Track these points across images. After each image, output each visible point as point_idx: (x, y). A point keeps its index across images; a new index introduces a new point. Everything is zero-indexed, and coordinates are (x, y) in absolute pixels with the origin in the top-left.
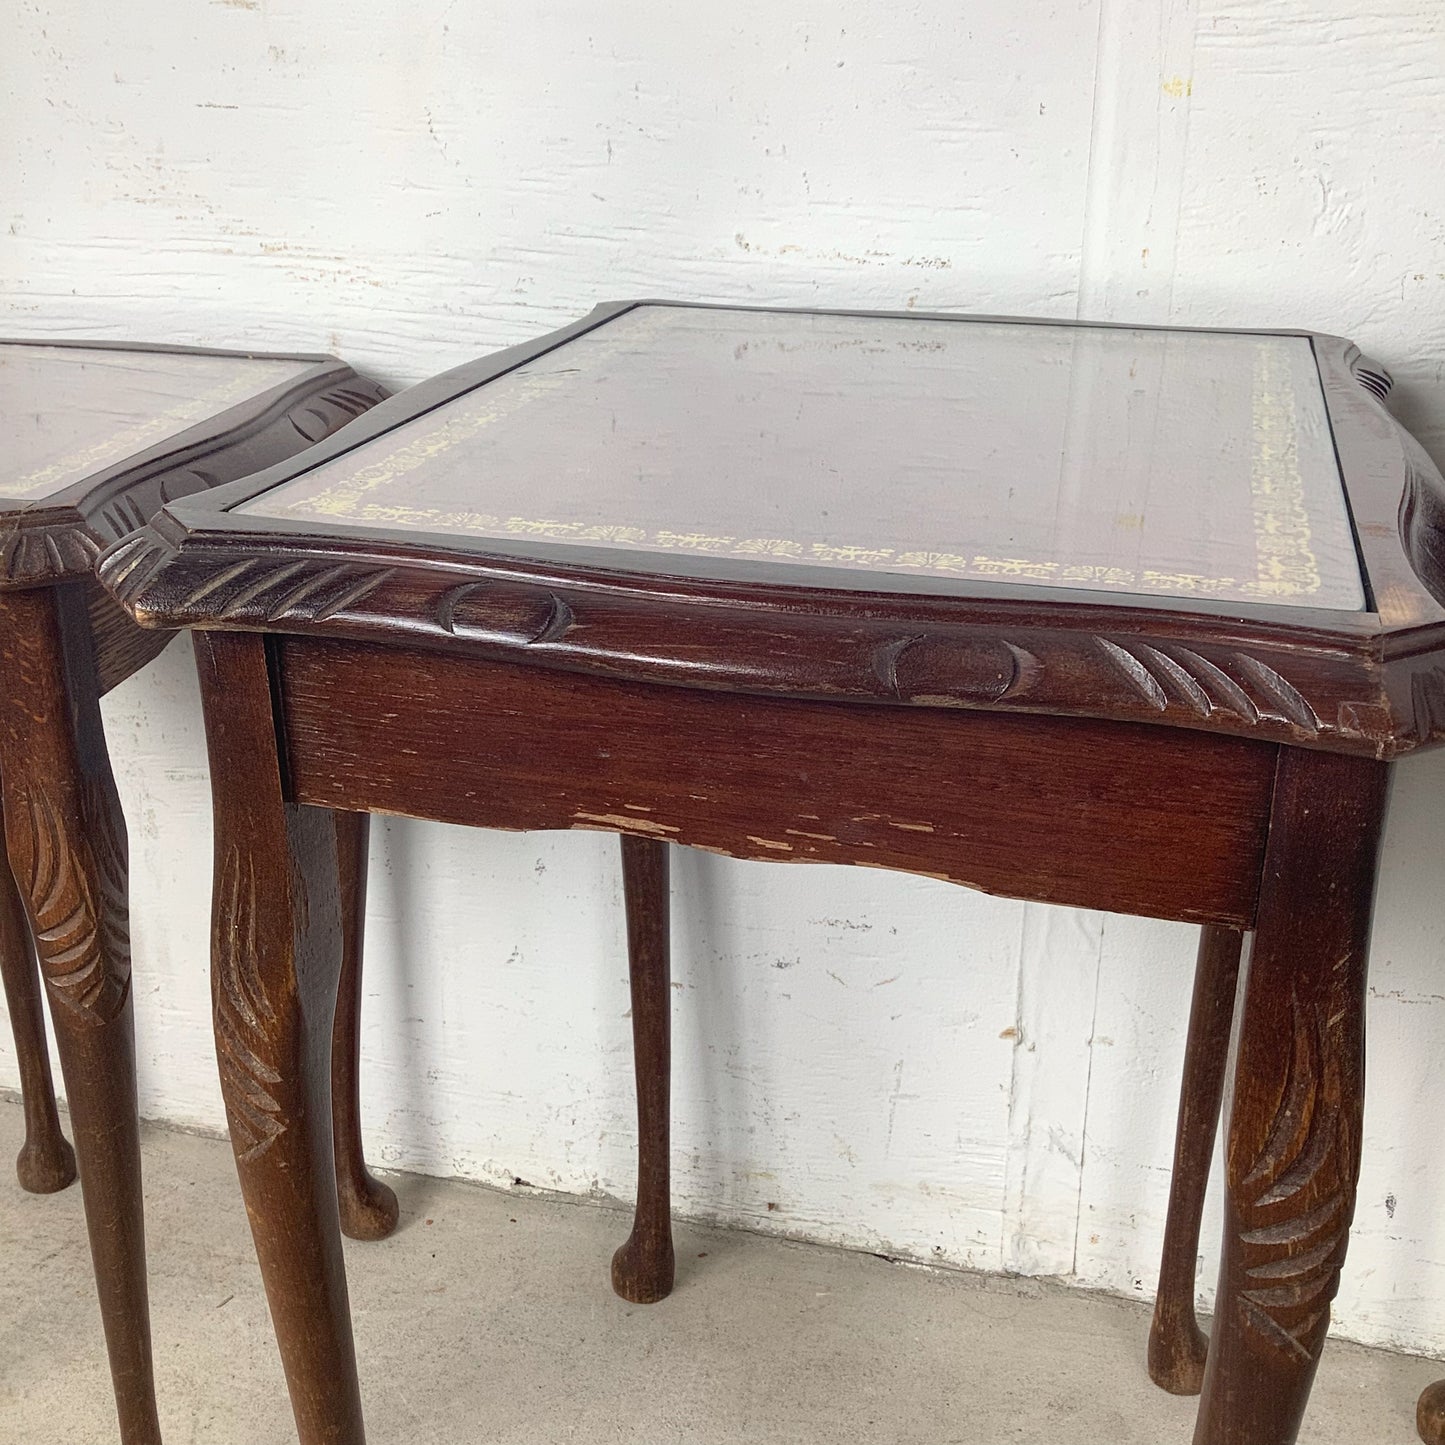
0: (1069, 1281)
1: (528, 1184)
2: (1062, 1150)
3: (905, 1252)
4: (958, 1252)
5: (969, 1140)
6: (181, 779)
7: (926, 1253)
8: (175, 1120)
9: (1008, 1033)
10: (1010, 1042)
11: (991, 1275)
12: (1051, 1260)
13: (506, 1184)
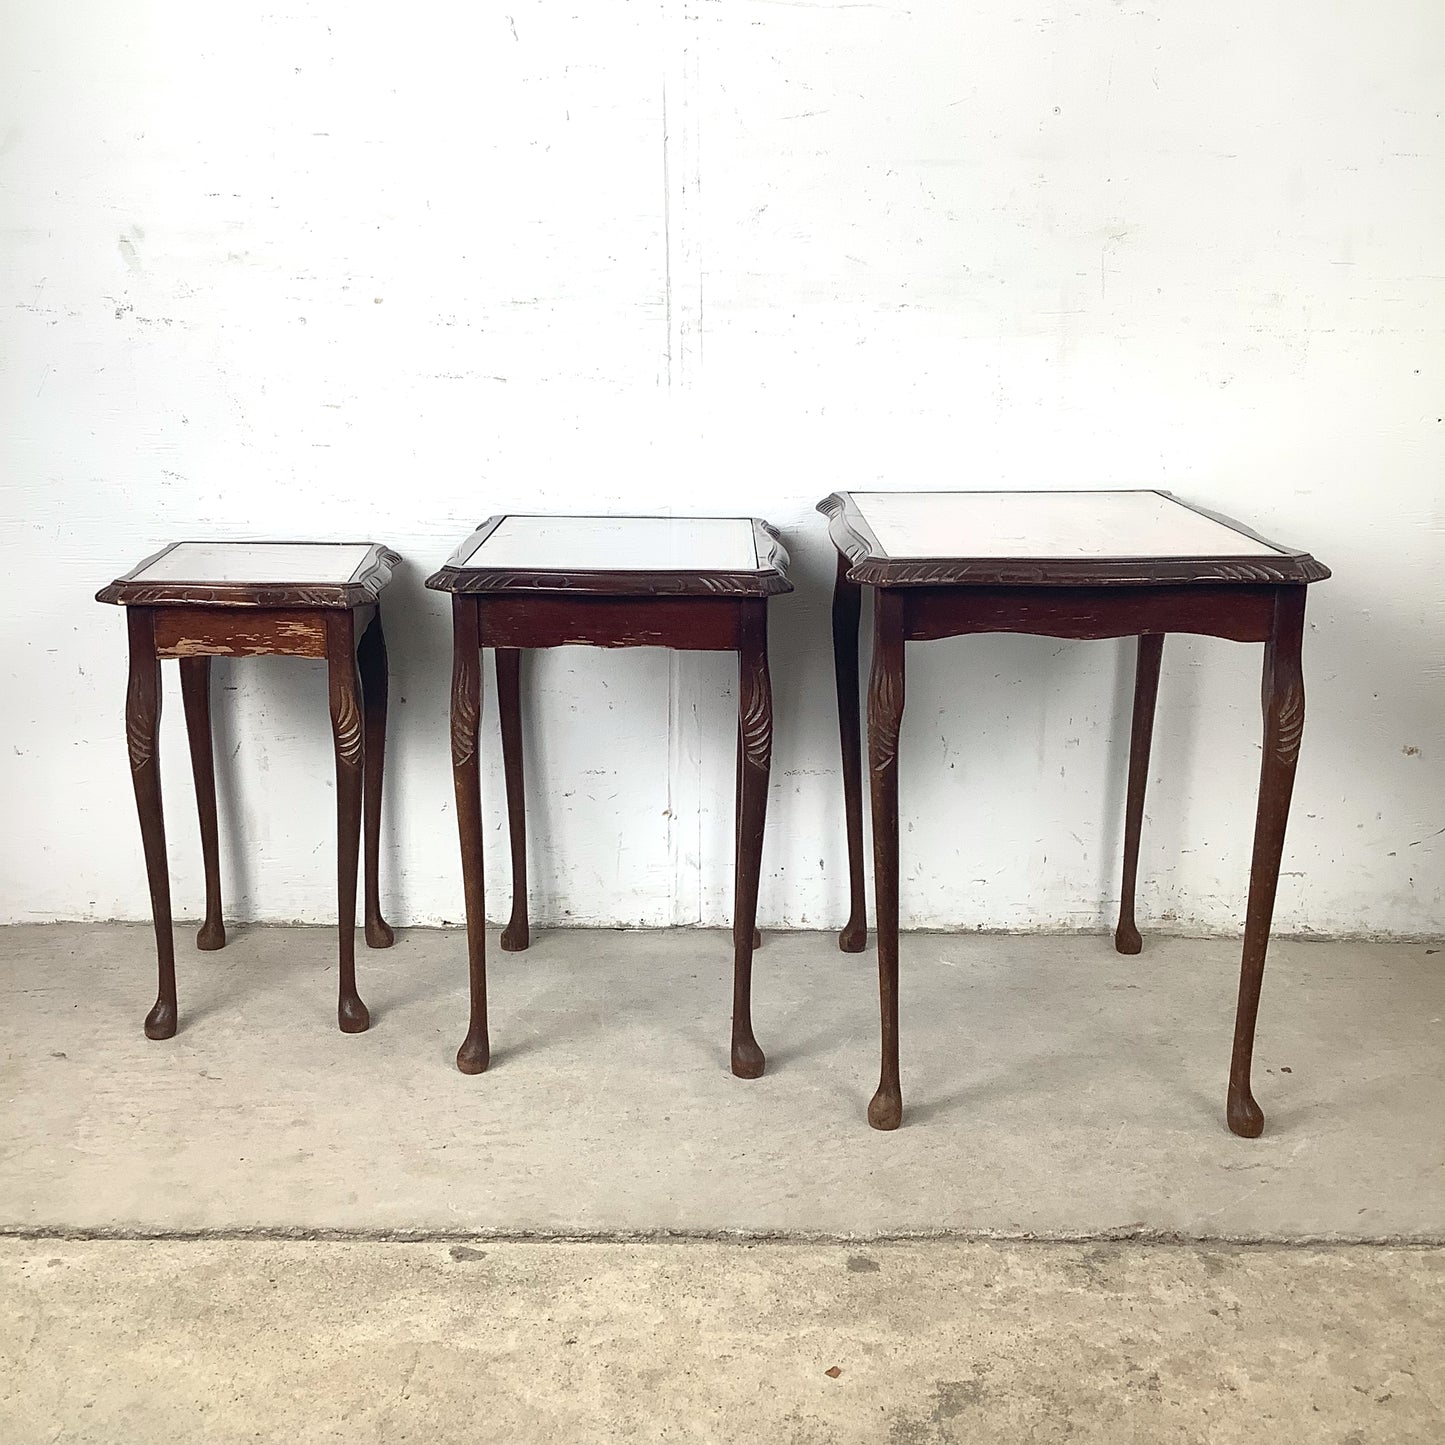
0: (699, 925)
1: (449, 923)
2: (691, 863)
3: (628, 924)
4: (650, 922)
5: (652, 865)
6: (283, 740)
7: (636, 924)
8: (265, 921)
9: (665, 813)
10: (667, 816)
11: (666, 928)
12: (689, 917)
13: (439, 925)
